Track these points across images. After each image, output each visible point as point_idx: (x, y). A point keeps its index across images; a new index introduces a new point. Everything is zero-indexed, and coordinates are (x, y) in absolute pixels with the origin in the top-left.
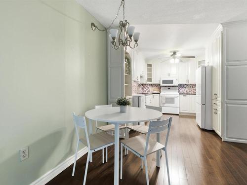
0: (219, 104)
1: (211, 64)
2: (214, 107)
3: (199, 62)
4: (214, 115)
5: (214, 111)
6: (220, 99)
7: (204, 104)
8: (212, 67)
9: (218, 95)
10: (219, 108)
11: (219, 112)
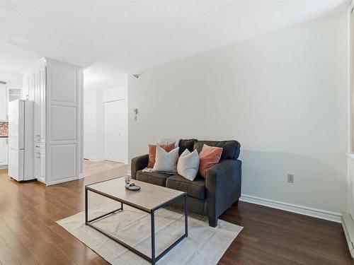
0: (43, 146)
1: (31, 99)
2: (36, 151)
3: (10, 90)
4: (37, 160)
5: (37, 155)
6: (43, 140)
7: (22, 149)
8: (33, 103)
9: (42, 136)
10: (43, 151)
11: (43, 156)
